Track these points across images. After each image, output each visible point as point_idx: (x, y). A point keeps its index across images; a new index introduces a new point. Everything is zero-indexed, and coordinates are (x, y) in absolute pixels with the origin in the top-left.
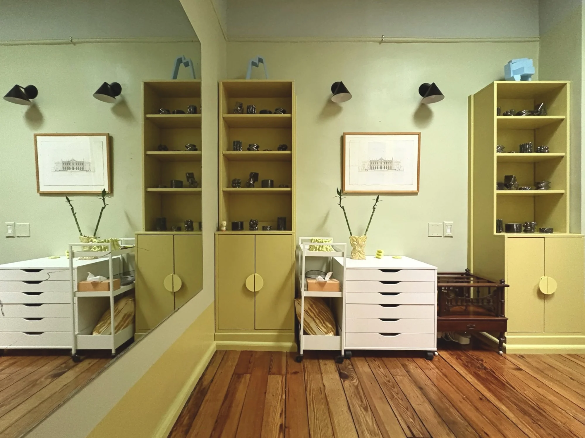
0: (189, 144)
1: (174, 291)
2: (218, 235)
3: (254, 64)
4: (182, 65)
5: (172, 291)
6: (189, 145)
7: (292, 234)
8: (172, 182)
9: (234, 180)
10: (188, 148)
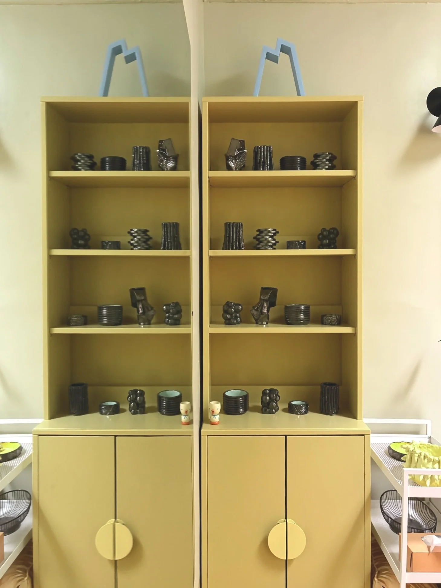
0: (136, 230)
1: (117, 559)
2: (208, 436)
3: (271, 57)
4: (120, 58)
5: (111, 558)
6: (136, 232)
7: (364, 435)
8: (100, 309)
9: (228, 304)
10: (135, 237)
